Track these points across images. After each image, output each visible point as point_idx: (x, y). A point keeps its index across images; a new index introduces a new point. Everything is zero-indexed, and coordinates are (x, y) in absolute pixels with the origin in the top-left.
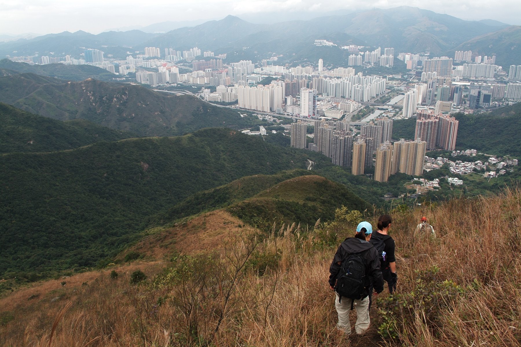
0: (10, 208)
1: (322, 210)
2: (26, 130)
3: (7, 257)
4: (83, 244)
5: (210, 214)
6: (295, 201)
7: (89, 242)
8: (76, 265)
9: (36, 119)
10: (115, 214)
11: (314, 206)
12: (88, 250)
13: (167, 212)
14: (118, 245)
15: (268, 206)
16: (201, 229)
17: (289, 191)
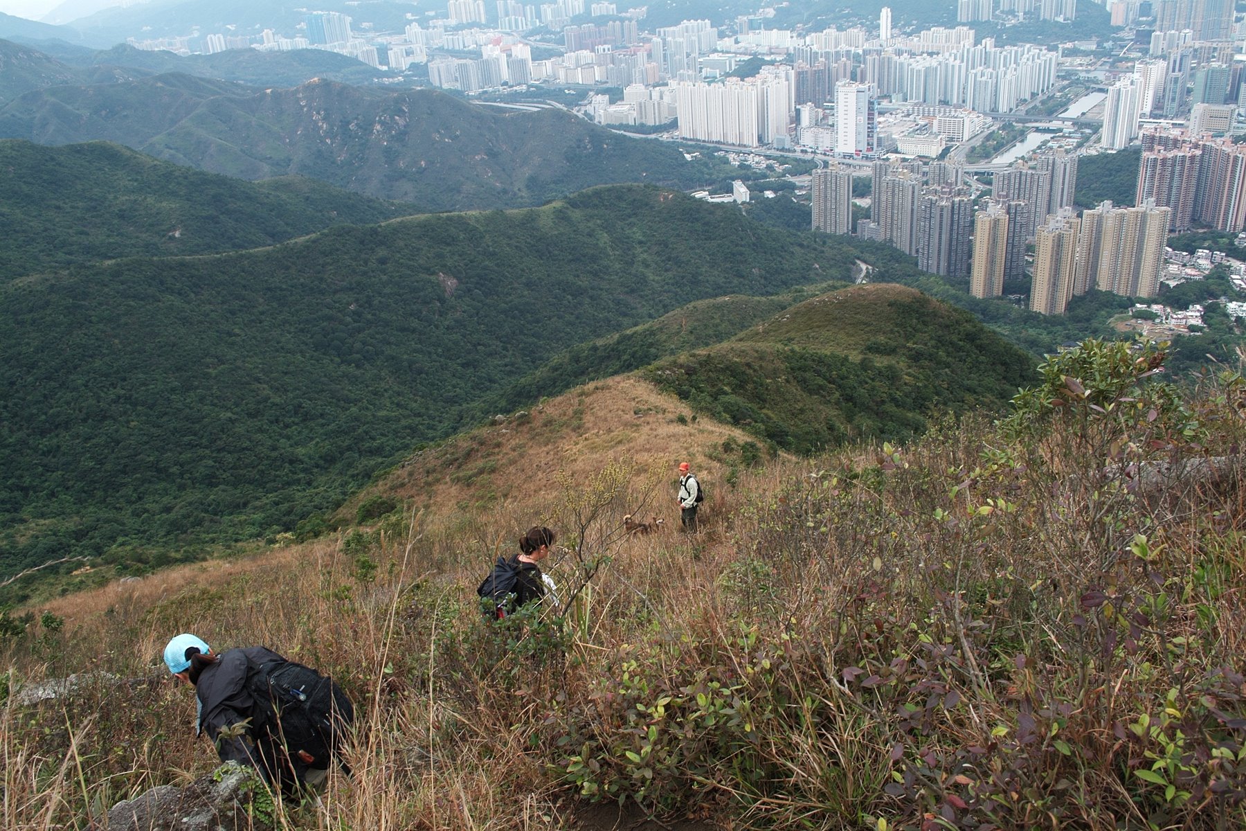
0: (123, 392)
1: (914, 377)
2: (164, 204)
3: (121, 509)
4: (302, 475)
5: (597, 388)
6: (840, 352)
7: (315, 470)
9: (186, 178)
10: (377, 402)
11: (890, 368)
12: (308, 492)
13: (502, 395)
15: (763, 364)
16: (568, 430)
17: (818, 327)
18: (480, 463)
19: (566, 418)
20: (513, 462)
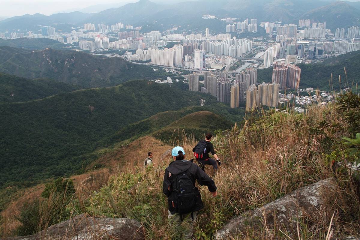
0: (4, 141)
2: (8, 87)
3: (5, 173)
4: (55, 162)
6: (194, 128)
7: (58, 160)
8: (53, 175)
9: (14, 79)
10: (74, 141)
11: (205, 131)
12: (59, 166)
14: (79, 161)
16: (138, 148)
18: (120, 156)
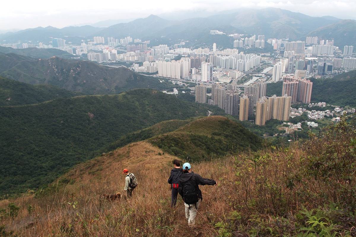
1: (226, 142)
2: (6, 91)
4: (44, 172)
5: (134, 145)
6: (205, 135)
7: (48, 171)
8: (34, 188)
9: (13, 83)
10: (68, 150)
11: (219, 139)
13: (106, 148)
15: (184, 138)
16: (125, 157)
17: (198, 128)
18: (97, 168)
19: (124, 154)
20: (108, 167)
